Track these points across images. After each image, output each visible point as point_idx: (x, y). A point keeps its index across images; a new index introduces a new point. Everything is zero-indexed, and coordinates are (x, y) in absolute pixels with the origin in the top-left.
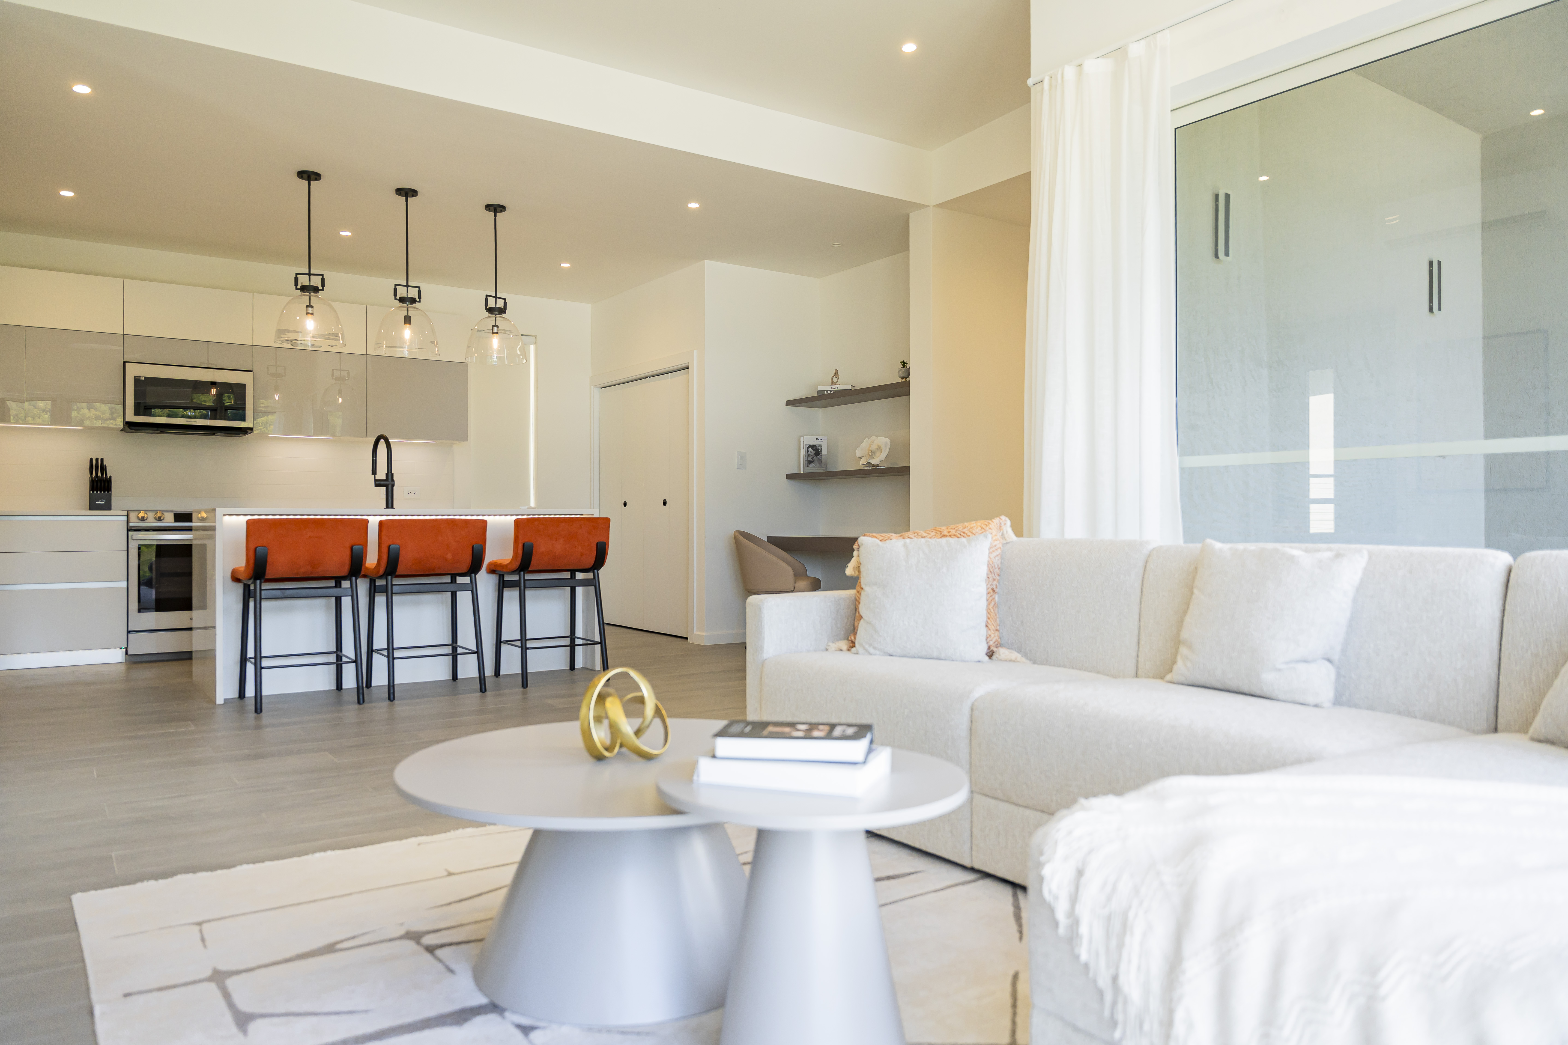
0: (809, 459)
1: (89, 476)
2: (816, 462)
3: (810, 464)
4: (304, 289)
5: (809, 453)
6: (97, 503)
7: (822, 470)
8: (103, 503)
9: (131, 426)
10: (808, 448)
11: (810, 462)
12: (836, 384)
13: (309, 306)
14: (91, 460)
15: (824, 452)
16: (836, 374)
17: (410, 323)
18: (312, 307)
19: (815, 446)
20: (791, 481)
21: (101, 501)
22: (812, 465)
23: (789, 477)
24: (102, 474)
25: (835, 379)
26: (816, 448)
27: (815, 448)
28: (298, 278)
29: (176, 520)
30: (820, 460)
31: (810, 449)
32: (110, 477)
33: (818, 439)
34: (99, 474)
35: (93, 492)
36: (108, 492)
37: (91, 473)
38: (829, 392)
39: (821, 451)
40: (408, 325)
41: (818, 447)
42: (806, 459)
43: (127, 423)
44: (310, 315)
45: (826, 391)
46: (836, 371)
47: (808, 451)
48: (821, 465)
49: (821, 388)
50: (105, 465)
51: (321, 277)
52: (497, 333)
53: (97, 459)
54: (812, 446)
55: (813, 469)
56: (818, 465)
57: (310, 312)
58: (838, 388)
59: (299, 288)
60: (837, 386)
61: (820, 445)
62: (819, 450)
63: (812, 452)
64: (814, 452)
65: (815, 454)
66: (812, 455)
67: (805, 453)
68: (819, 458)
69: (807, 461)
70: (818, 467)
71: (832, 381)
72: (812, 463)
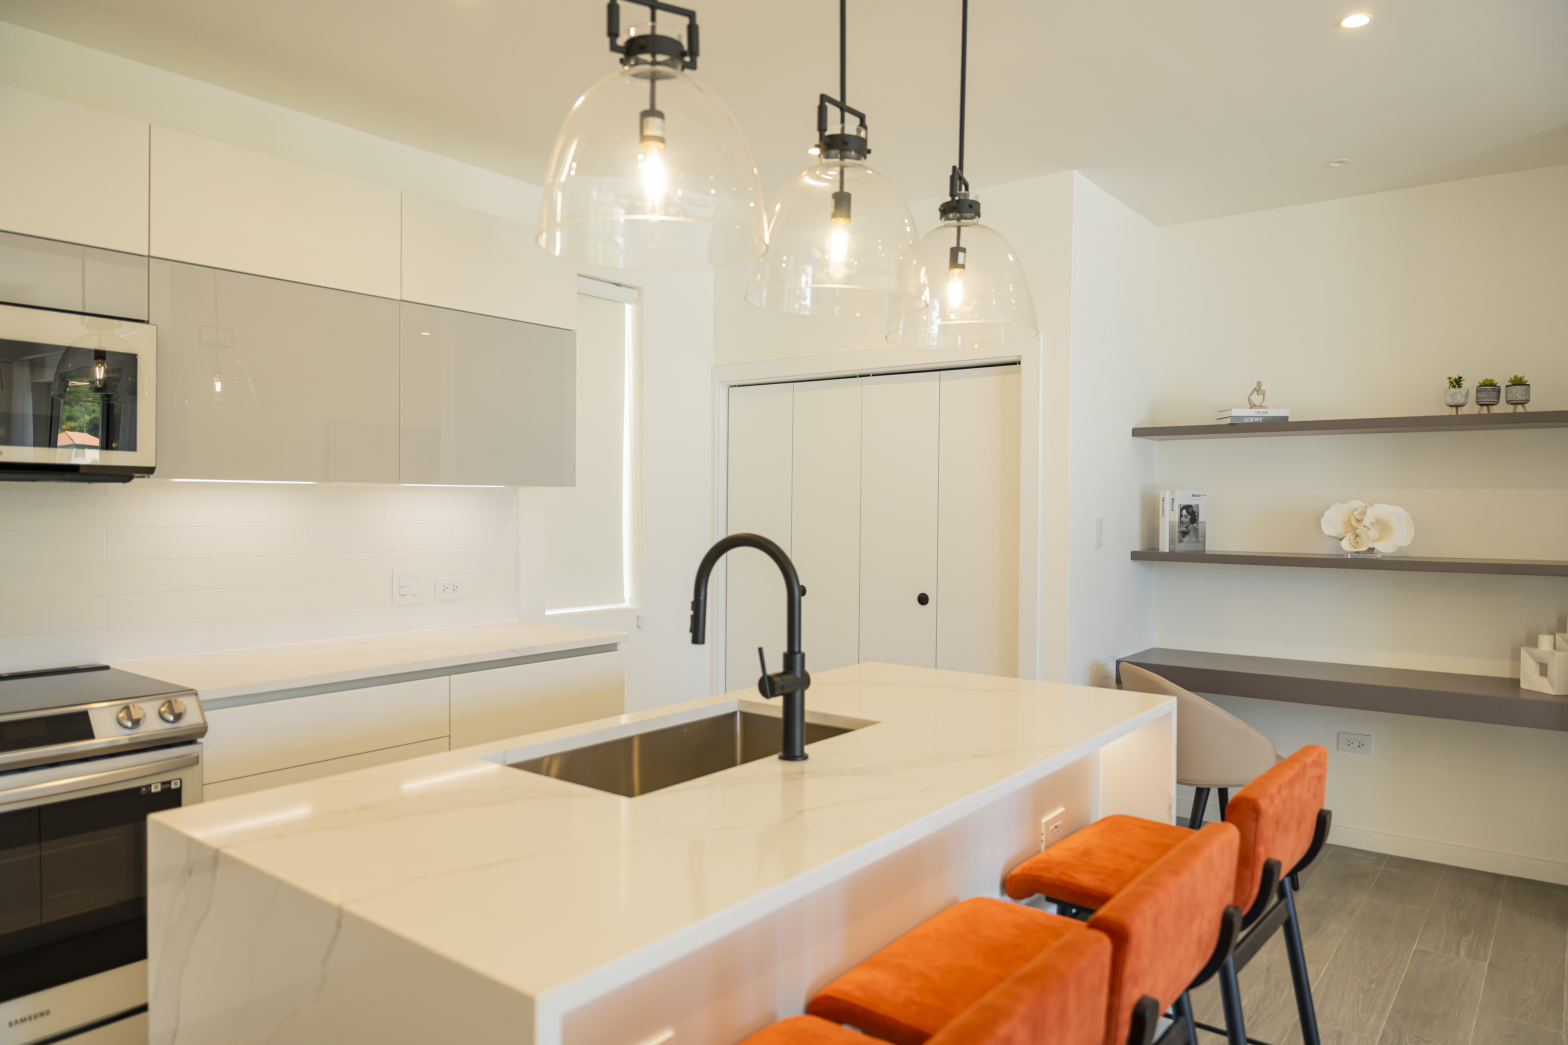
0: (1182, 529)
2: (1191, 533)
3: (1183, 537)
4: (635, 48)
5: (1183, 519)
7: (1197, 547)
10: (1181, 510)
11: (1184, 534)
12: (1261, 407)
13: (652, 112)
15: (1201, 517)
16: (1258, 390)
17: (848, 216)
18: (661, 115)
19: (1190, 506)
20: (1135, 564)
22: (1186, 539)
23: (1135, 556)
25: (1257, 399)
26: (1192, 511)
27: (1190, 509)
28: (618, 8)
30: (1196, 530)
31: (1184, 512)
38: (1252, 420)
39: (1198, 516)
40: (841, 221)
41: (1194, 509)
42: (1177, 529)
44: (653, 146)
45: (1247, 417)
46: (1259, 384)
47: (1181, 516)
48: (1198, 539)
49: (1235, 412)
52: (963, 266)
54: (1187, 507)
55: (1186, 546)
56: (1194, 539)
57: (657, 133)
58: (1266, 413)
59: (621, 41)
60: (1264, 410)
61: (1197, 505)
62: (1196, 514)
63: (1187, 517)
64: (1190, 517)
65: (1190, 519)
66: (1186, 523)
67: (1176, 518)
68: (1194, 527)
69: (1178, 532)
70: (1194, 542)
71: (1249, 401)
72: (1186, 535)
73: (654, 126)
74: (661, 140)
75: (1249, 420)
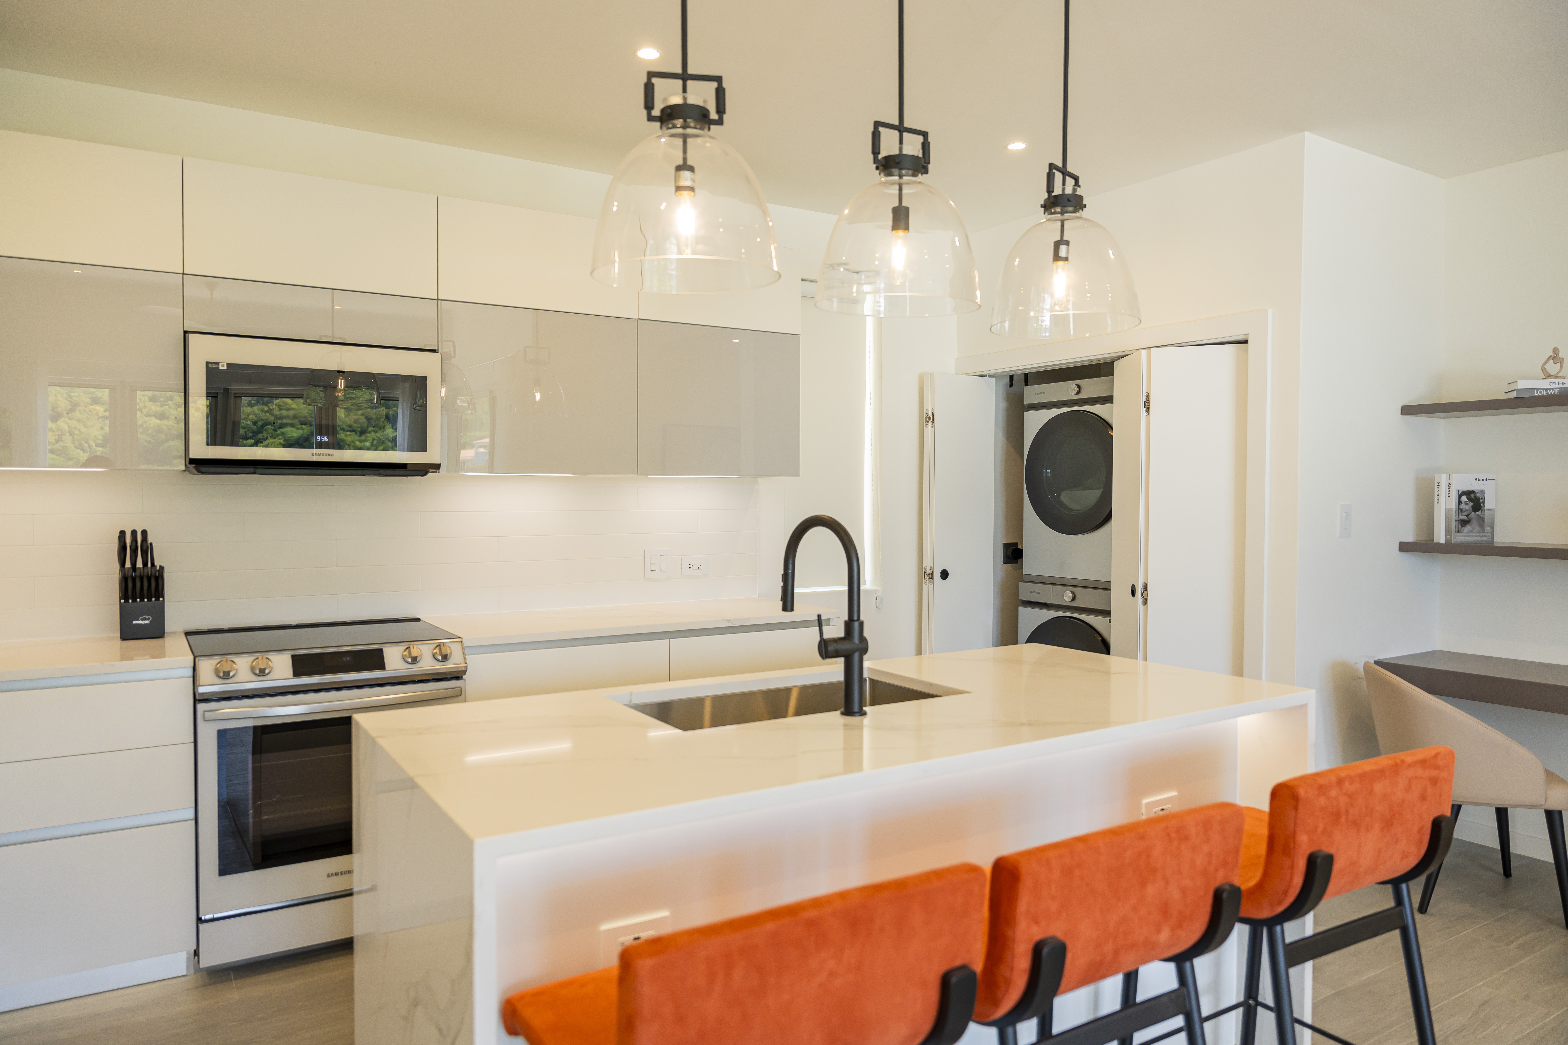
0: (1461, 517)
1: (117, 566)
2: (1474, 523)
3: (1462, 526)
4: (669, 115)
5: (1462, 506)
6: (134, 622)
7: (1484, 538)
8: (147, 622)
9: (200, 465)
10: (1460, 496)
11: (1464, 523)
12: (1557, 377)
13: (684, 167)
14: (122, 533)
15: (1488, 505)
16: (1555, 357)
17: (907, 227)
18: (691, 169)
19: (1473, 492)
20: (1405, 556)
21: (142, 620)
22: (1467, 528)
23: (1404, 547)
24: (145, 564)
25: (1552, 368)
26: (1475, 497)
27: (1472, 496)
28: (653, 85)
29: (297, 673)
30: (1481, 520)
31: (1464, 498)
32: (162, 568)
33: (1480, 480)
34: (139, 564)
35: (127, 601)
36: (157, 599)
37: (122, 563)
38: (1544, 393)
39: (1484, 503)
40: (901, 233)
41: (1478, 495)
42: (1454, 517)
43: (193, 461)
44: (685, 194)
45: (1537, 389)
46: (1556, 351)
47: (1460, 502)
48: (1483, 529)
49: (1522, 385)
50: (151, 544)
51: (715, 85)
52: (1066, 259)
53: (134, 533)
54: (1468, 493)
55: (1467, 535)
56: (1477, 528)
57: (688, 183)
58: (1564, 384)
59: (656, 112)
60: (1562, 381)
61: (1482, 491)
62: (1481, 501)
63: (1467, 504)
64: (1472, 504)
65: (1472, 507)
66: (1466, 510)
67: (1453, 505)
68: (1478, 516)
69: (1456, 521)
70: (1478, 532)
71: (1543, 369)
72: (1466, 524)
73: (686, 178)
74: (692, 189)
75: (1541, 392)
